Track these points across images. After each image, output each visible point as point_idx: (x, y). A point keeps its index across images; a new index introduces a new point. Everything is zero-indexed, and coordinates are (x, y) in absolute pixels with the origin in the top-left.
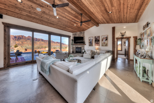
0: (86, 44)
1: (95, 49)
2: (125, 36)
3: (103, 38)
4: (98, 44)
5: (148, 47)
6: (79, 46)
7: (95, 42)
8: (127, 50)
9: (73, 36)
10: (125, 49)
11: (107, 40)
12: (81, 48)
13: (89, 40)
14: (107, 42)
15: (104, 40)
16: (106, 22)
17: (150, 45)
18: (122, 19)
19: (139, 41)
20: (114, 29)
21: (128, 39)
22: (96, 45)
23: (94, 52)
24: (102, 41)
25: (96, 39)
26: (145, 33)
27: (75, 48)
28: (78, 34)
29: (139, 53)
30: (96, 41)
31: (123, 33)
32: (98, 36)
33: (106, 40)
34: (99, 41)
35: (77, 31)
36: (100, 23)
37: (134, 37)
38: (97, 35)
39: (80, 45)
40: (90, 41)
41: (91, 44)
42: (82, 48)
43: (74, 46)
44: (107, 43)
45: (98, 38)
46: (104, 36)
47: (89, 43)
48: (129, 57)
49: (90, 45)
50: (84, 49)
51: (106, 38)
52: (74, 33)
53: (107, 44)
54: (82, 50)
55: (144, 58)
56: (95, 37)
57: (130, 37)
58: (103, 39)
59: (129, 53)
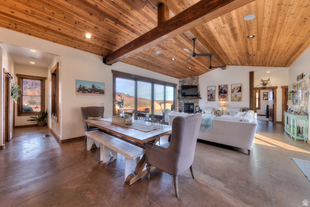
0: (201, 98)
1: (221, 106)
2: (269, 85)
3: (233, 88)
4: (225, 97)
5: (303, 102)
6: (190, 102)
7: (219, 95)
8: (271, 107)
9: (181, 85)
10: (267, 106)
11: (240, 91)
12: (192, 104)
13: (208, 91)
14: (241, 94)
15: (236, 91)
16: (239, 63)
17: (305, 100)
18: (267, 62)
19: (291, 94)
20: (252, 74)
21: (274, 89)
22: (221, 100)
23: (219, 111)
24: (232, 92)
25: (222, 89)
26: (300, 85)
27: (183, 105)
28: (188, 81)
29: (291, 110)
30: (222, 93)
31: (265, 81)
32: (225, 85)
33: (238, 92)
34: (226, 92)
35: (186, 76)
36: (228, 65)
37: (282, 87)
38: (222, 83)
39: (192, 99)
40: (209, 93)
41: (211, 97)
42: (195, 105)
43: (182, 101)
44: (240, 96)
45: (225, 88)
46: (235, 85)
47: (208, 96)
48: (274, 118)
49: (209, 100)
50: (198, 106)
51: (239, 89)
52: (182, 80)
53: (240, 98)
54: (194, 107)
55: (299, 114)
56: (219, 86)
57: (276, 88)
58: (234, 91)
59: (275, 111)
